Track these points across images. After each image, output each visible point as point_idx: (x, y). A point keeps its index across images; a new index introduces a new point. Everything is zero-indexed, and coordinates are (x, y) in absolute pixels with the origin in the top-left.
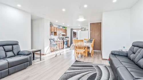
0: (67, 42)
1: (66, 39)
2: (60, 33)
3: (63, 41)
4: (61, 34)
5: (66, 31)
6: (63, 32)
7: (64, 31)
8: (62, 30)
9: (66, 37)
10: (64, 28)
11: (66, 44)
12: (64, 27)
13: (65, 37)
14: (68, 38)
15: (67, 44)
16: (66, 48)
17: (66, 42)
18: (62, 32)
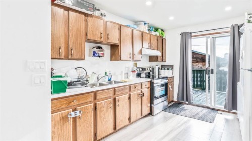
0: (166, 85)
1: (165, 73)
2: (136, 50)
3: (152, 83)
4: (140, 52)
5: (161, 43)
6: (151, 48)
7: (154, 42)
8: (147, 37)
9: (163, 67)
10: (153, 33)
11: (163, 93)
12: (156, 29)
13: (159, 64)
14: (171, 71)
15: (166, 94)
16: (165, 110)
17: (162, 85)
18: (146, 45)
